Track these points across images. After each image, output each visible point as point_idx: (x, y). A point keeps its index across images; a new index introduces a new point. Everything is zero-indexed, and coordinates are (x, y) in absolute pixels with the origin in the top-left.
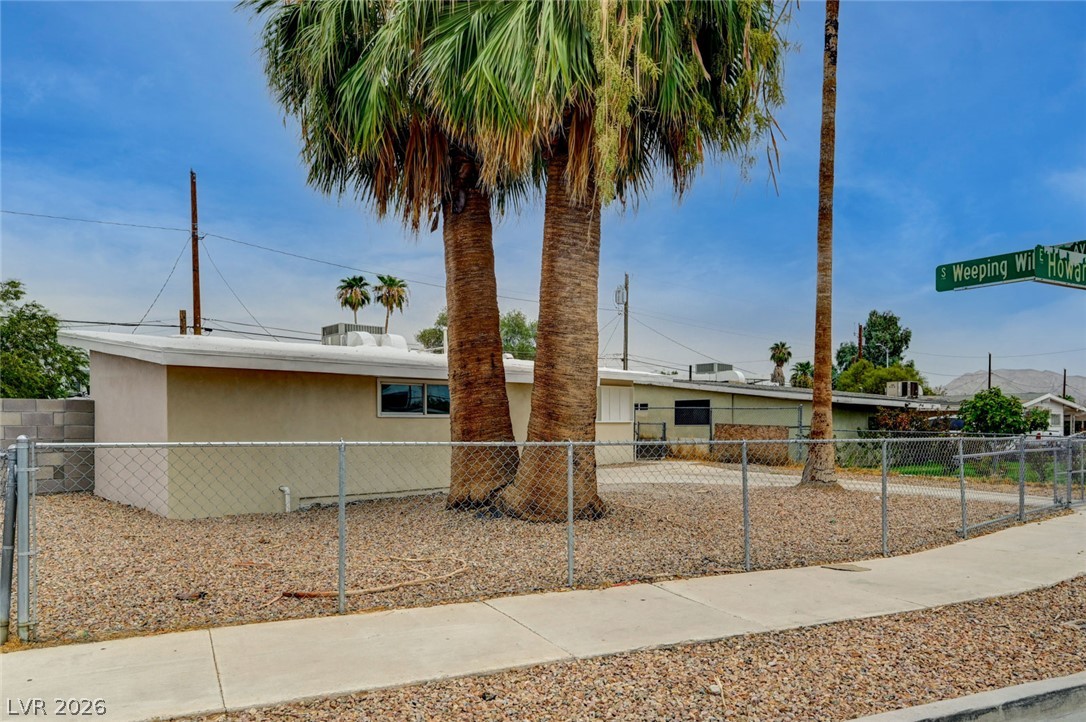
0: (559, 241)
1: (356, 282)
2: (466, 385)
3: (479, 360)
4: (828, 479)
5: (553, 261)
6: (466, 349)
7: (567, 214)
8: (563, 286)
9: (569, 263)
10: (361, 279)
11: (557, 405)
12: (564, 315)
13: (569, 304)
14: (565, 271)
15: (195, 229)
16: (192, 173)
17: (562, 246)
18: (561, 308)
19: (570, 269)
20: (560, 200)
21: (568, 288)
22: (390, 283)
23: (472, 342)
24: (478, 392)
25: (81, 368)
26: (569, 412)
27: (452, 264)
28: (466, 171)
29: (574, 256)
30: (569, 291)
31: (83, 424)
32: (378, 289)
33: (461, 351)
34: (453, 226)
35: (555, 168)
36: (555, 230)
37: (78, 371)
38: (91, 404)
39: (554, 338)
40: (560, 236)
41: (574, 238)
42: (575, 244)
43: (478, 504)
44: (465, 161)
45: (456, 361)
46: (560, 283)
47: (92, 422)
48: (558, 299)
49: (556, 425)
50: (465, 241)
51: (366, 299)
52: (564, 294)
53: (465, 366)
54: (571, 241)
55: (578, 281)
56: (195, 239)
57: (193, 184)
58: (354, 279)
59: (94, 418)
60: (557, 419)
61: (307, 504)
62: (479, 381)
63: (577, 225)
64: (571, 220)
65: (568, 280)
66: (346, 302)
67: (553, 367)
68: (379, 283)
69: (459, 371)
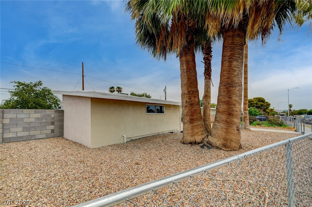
0: (233, 56)
1: (113, 88)
2: (191, 105)
3: (195, 97)
4: (249, 128)
5: (231, 63)
6: (191, 93)
7: (237, 47)
8: (235, 71)
9: (238, 63)
10: (113, 87)
11: (233, 111)
12: (235, 81)
13: (237, 77)
14: (236, 66)
15: (83, 74)
16: (83, 63)
17: (235, 58)
18: (234, 78)
19: (238, 65)
20: (234, 42)
21: (237, 72)
22: (119, 88)
23: (193, 91)
24: (195, 107)
25: (58, 102)
26: (237, 113)
27: (185, 67)
28: (190, 38)
29: (239, 61)
30: (237, 73)
31: (60, 117)
32: (116, 89)
33: (189, 94)
34: (186, 55)
35: (231, 32)
36: (232, 53)
37: (57, 103)
38: (63, 111)
39: (231, 88)
40: (234, 54)
41: (239, 55)
42: (239, 57)
43: (199, 143)
44: (191, 35)
45: (187, 97)
46: (234, 70)
47: (63, 116)
48: (233, 75)
49: (232, 118)
50: (190, 60)
51: (114, 91)
52: (236, 74)
53: (190, 99)
54: (238, 56)
55: (240, 69)
56: (83, 76)
57: (83, 65)
58: (112, 87)
59: (64, 115)
60: (232, 116)
61: (129, 140)
62: (195, 103)
63: (240, 50)
64: (238, 49)
65: (237, 69)
66: (111, 91)
67: (231, 98)
68: (117, 88)
69: (188, 100)
